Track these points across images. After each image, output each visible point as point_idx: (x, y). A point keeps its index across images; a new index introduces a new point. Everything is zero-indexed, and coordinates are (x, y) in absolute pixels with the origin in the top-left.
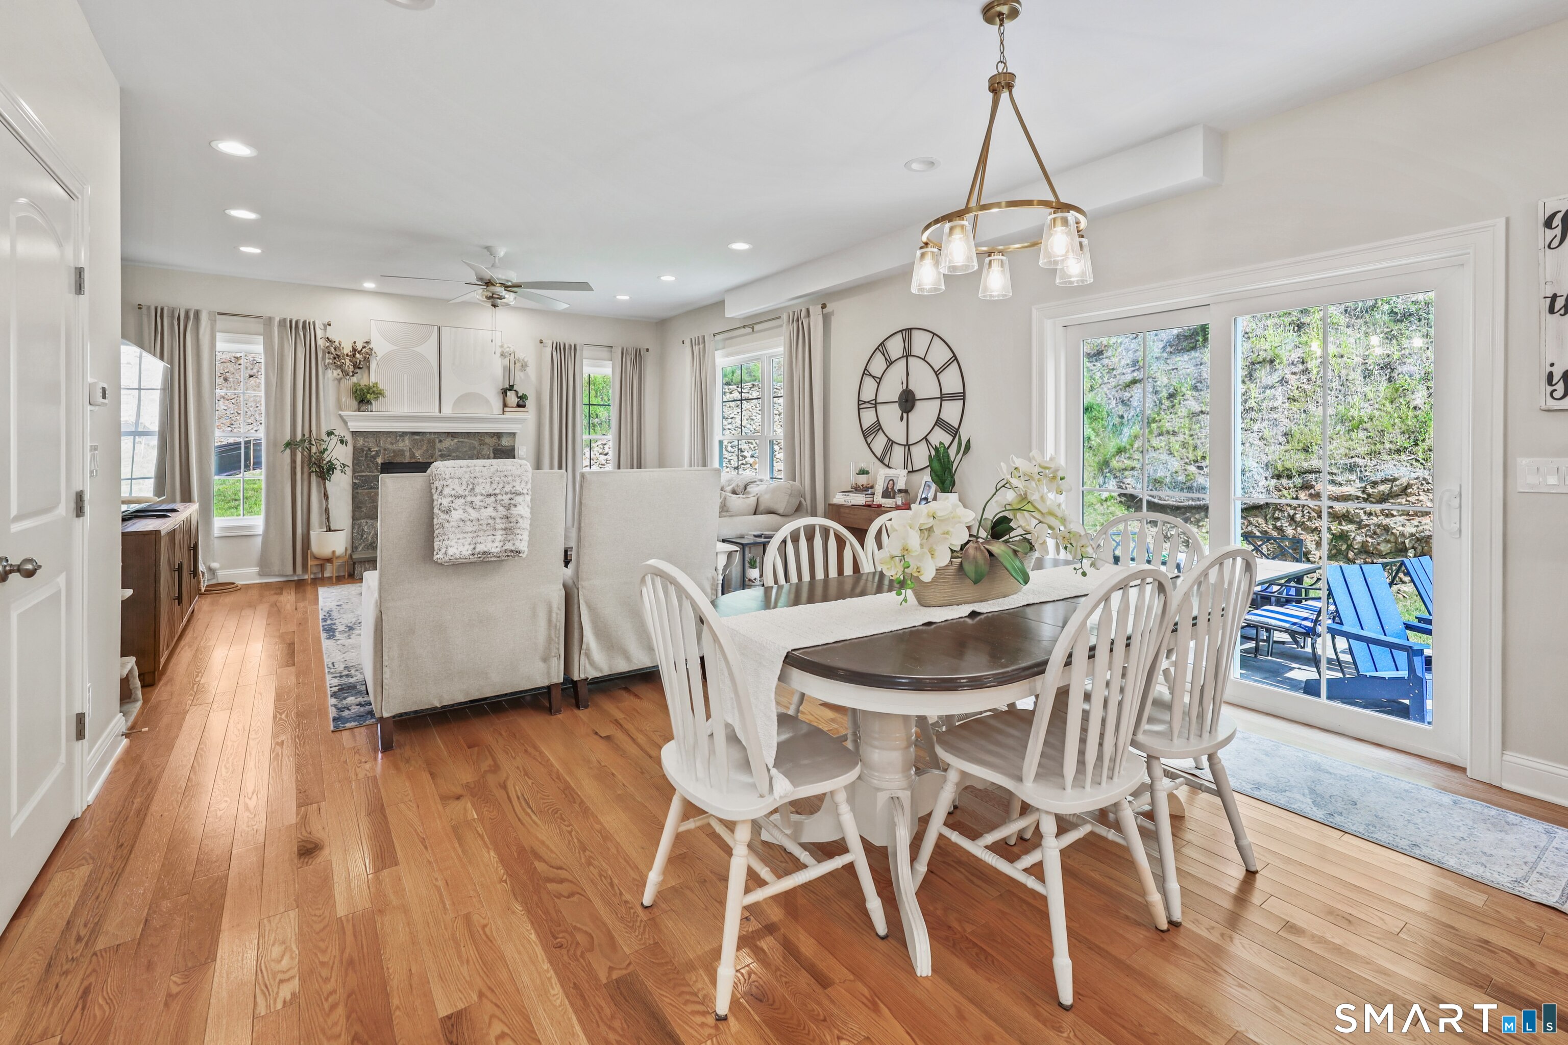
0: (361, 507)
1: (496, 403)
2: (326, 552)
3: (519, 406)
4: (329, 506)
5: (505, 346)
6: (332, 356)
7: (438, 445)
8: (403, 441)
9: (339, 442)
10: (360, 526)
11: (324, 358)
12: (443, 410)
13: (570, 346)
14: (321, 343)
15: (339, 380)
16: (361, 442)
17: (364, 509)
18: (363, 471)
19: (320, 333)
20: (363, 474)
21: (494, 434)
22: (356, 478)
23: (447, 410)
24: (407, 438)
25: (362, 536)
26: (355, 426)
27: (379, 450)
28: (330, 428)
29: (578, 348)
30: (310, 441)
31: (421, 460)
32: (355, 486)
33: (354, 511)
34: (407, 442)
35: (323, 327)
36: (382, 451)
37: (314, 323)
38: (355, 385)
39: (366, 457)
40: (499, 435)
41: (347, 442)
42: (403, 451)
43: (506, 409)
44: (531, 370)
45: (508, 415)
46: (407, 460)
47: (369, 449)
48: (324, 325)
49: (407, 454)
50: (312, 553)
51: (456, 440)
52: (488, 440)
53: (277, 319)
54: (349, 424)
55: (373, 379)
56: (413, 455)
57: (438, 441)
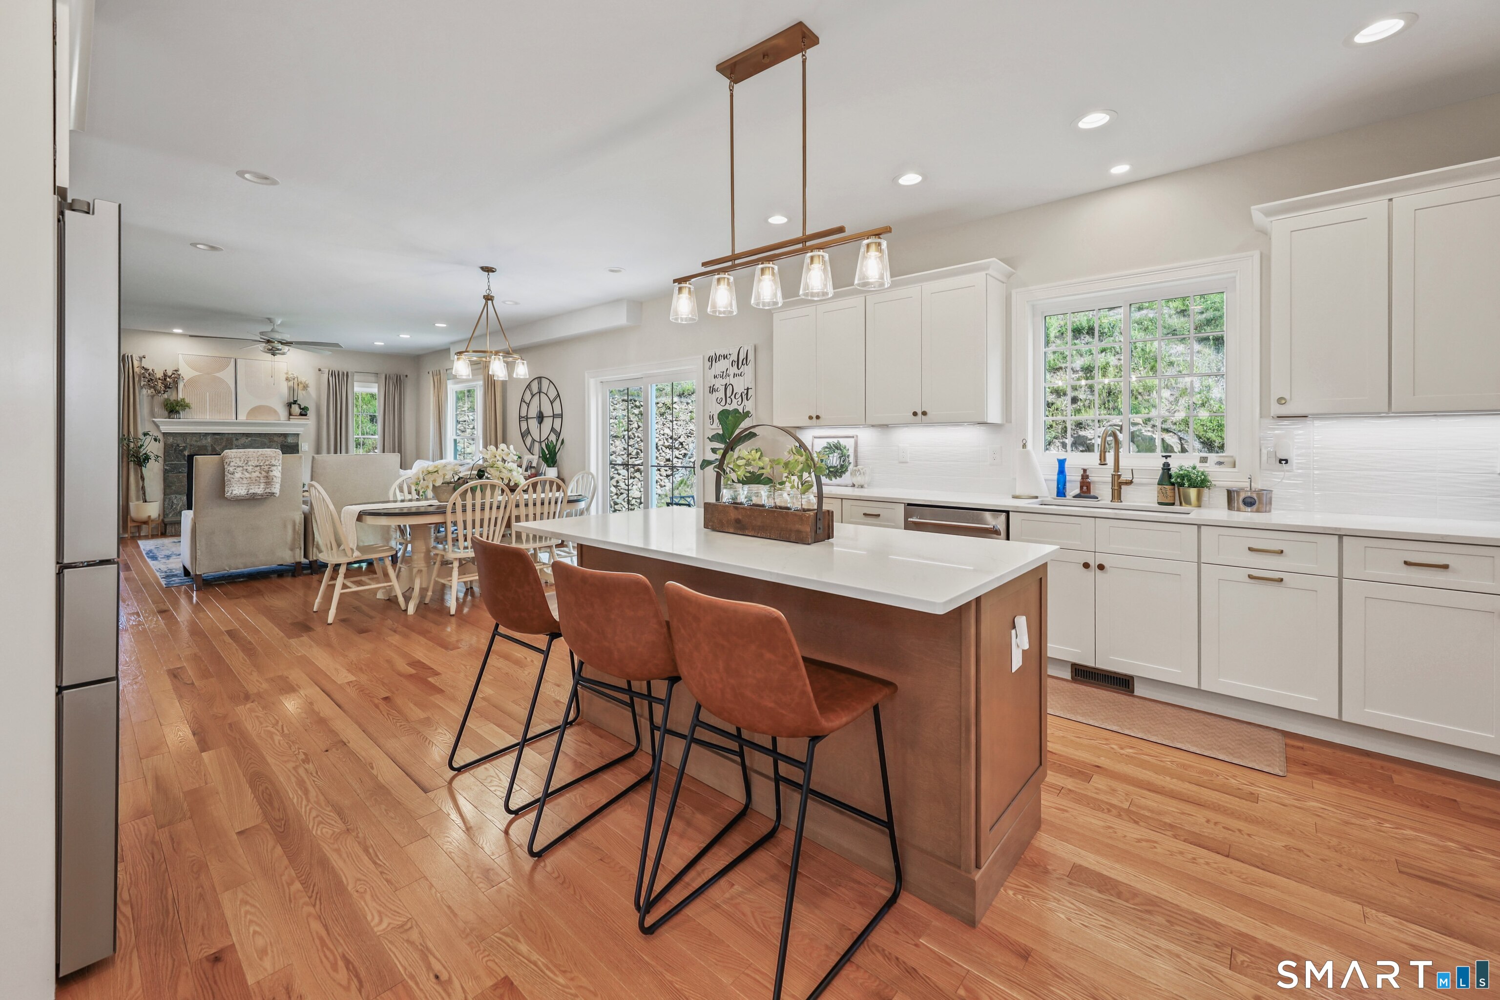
0: (171, 486)
1: (283, 413)
2: (144, 516)
3: (301, 415)
4: (145, 485)
5: (290, 373)
6: (146, 380)
7: (235, 442)
8: (206, 439)
9: (153, 440)
10: (170, 499)
11: (140, 381)
12: (239, 417)
13: (344, 373)
14: (136, 370)
15: (153, 397)
16: (171, 440)
17: (173, 488)
18: (173, 461)
19: (136, 363)
20: (172, 463)
21: (281, 434)
22: (167, 465)
23: (242, 417)
24: (209, 437)
25: (172, 507)
26: (165, 429)
27: (186, 446)
28: (146, 430)
29: (349, 375)
30: (129, 439)
32: (165, 472)
33: (165, 489)
34: (209, 440)
35: (139, 359)
36: (188, 446)
37: (131, 356)
38: (167, 400)
39: (175, 450)
40: (285, 435)
41: (159, 440)
42: (205, 443)
43: (291, 417)
44: (312, 390)
45: (292, 421)
47: (178, 445)
48: (140, 357)
49: (209, 449)
50: (131, 517)
51: (250, 439)
52: (276, 439)
54: (161, 427)
55: (180, 396)
56: (214, 446)
57: (234, 439)
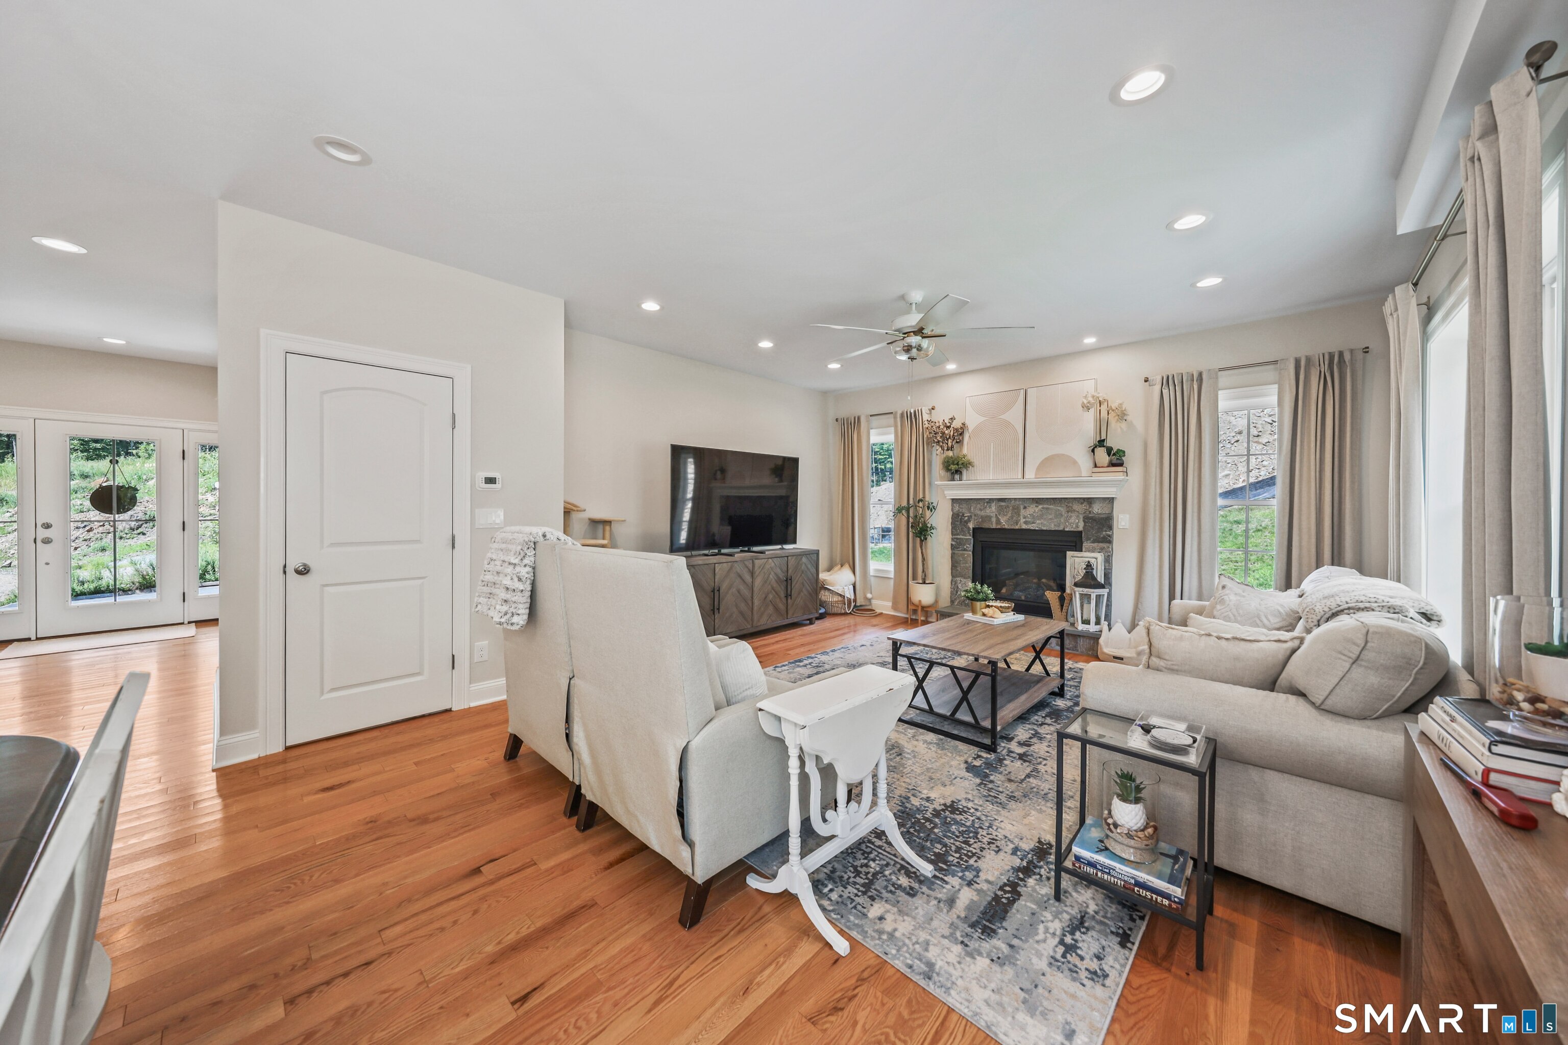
1: (1084, 462)
3: (1112, 464)
6: (932, 435)
7: (1023, 512)
8: (990, 507)
10: (957, 582)
11: (928, 438)
12: (1026, 476)
13: (1192, 376)
14: (924, 425)
16: (959, 508)
17: (959, 569)
18: (958, 535)
19: (924, 418)
20: (958, 537)
21: (1084, 499)
22: (954, 540)
23: (1030, 475)
24: (993, 504)
25: (958, 593)
26: (952, 495)
27: (971, 516)
31: (1006, 527)
32: (953, 548)
33: (954, 568)
34: (993, 508)
35: (929, 412)
36: (973, 517)
37: (921, 409)
39: (961, 522)
40: (1089, 501)
42: (990, 517)
43: (1096, 469)
44: (1136, 417)
45: (1098, 477)
46: (994, 526)
47: (964, 515)
48: (930, 409)
49: (994, 520)
51: (1041, 507)
52: (1076, 507)
53: (899, 412)
54: (946, 492)
55: (964, 451)
56: (998, 521)
57: (1022, 507)
